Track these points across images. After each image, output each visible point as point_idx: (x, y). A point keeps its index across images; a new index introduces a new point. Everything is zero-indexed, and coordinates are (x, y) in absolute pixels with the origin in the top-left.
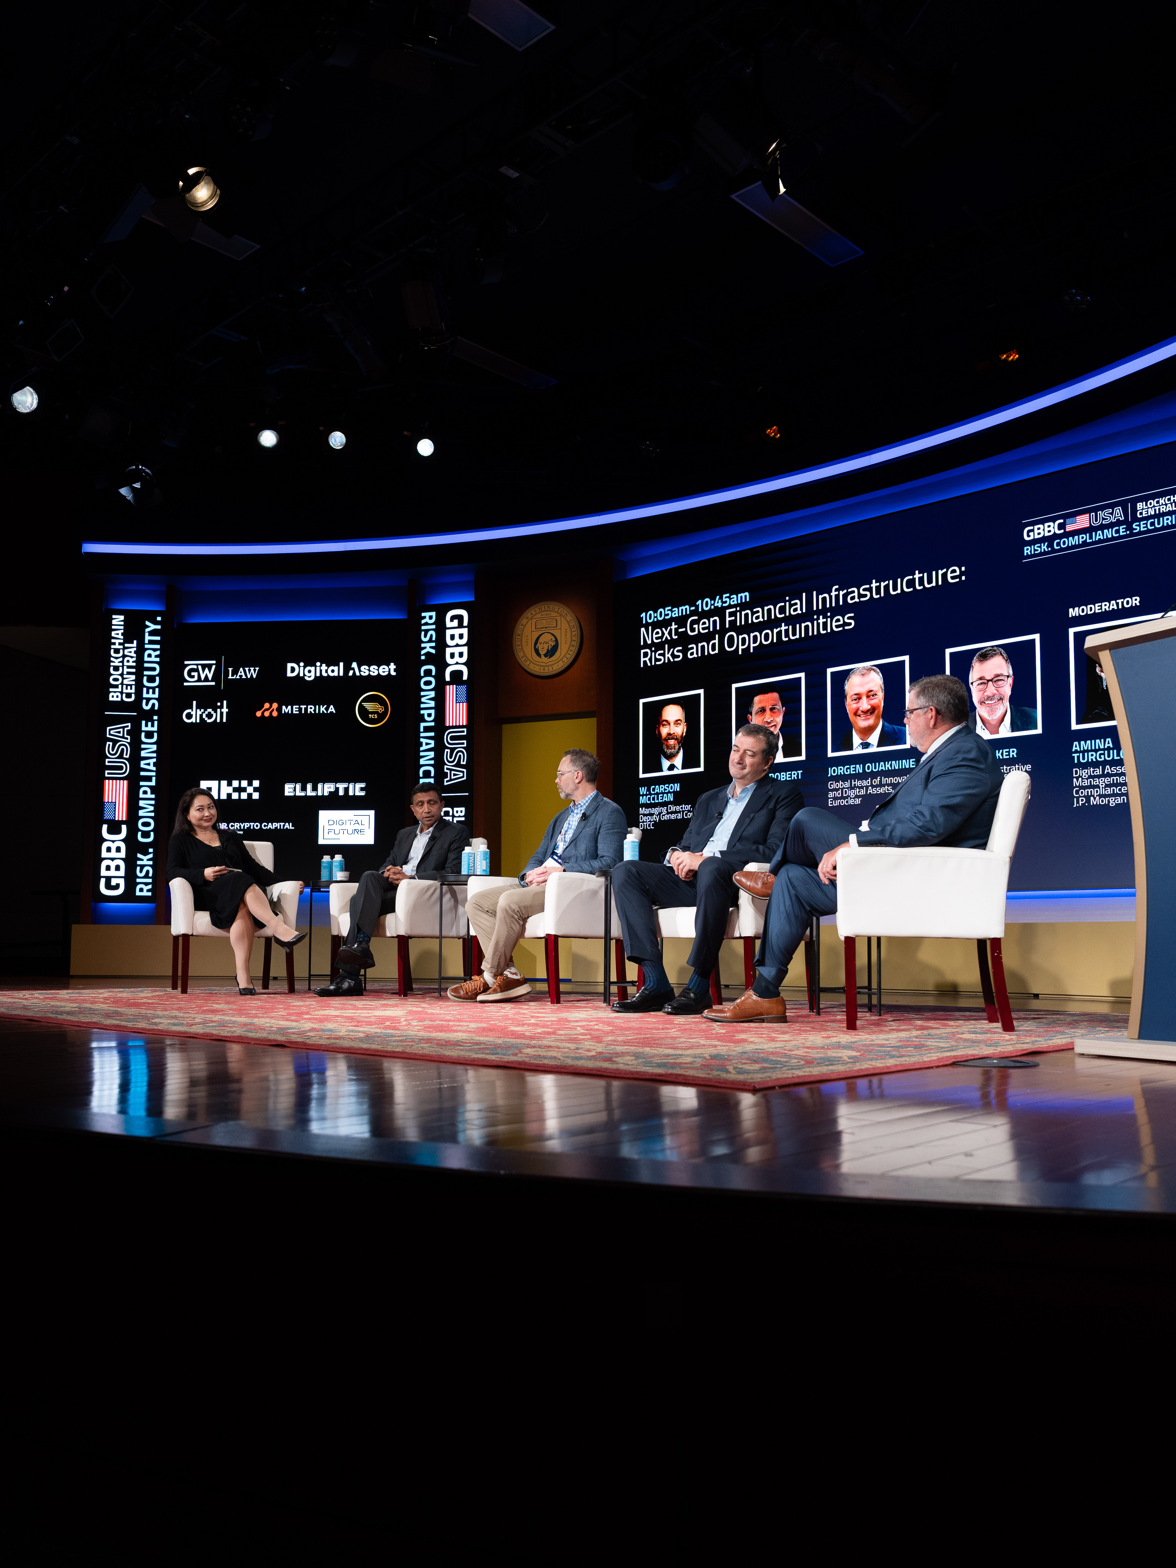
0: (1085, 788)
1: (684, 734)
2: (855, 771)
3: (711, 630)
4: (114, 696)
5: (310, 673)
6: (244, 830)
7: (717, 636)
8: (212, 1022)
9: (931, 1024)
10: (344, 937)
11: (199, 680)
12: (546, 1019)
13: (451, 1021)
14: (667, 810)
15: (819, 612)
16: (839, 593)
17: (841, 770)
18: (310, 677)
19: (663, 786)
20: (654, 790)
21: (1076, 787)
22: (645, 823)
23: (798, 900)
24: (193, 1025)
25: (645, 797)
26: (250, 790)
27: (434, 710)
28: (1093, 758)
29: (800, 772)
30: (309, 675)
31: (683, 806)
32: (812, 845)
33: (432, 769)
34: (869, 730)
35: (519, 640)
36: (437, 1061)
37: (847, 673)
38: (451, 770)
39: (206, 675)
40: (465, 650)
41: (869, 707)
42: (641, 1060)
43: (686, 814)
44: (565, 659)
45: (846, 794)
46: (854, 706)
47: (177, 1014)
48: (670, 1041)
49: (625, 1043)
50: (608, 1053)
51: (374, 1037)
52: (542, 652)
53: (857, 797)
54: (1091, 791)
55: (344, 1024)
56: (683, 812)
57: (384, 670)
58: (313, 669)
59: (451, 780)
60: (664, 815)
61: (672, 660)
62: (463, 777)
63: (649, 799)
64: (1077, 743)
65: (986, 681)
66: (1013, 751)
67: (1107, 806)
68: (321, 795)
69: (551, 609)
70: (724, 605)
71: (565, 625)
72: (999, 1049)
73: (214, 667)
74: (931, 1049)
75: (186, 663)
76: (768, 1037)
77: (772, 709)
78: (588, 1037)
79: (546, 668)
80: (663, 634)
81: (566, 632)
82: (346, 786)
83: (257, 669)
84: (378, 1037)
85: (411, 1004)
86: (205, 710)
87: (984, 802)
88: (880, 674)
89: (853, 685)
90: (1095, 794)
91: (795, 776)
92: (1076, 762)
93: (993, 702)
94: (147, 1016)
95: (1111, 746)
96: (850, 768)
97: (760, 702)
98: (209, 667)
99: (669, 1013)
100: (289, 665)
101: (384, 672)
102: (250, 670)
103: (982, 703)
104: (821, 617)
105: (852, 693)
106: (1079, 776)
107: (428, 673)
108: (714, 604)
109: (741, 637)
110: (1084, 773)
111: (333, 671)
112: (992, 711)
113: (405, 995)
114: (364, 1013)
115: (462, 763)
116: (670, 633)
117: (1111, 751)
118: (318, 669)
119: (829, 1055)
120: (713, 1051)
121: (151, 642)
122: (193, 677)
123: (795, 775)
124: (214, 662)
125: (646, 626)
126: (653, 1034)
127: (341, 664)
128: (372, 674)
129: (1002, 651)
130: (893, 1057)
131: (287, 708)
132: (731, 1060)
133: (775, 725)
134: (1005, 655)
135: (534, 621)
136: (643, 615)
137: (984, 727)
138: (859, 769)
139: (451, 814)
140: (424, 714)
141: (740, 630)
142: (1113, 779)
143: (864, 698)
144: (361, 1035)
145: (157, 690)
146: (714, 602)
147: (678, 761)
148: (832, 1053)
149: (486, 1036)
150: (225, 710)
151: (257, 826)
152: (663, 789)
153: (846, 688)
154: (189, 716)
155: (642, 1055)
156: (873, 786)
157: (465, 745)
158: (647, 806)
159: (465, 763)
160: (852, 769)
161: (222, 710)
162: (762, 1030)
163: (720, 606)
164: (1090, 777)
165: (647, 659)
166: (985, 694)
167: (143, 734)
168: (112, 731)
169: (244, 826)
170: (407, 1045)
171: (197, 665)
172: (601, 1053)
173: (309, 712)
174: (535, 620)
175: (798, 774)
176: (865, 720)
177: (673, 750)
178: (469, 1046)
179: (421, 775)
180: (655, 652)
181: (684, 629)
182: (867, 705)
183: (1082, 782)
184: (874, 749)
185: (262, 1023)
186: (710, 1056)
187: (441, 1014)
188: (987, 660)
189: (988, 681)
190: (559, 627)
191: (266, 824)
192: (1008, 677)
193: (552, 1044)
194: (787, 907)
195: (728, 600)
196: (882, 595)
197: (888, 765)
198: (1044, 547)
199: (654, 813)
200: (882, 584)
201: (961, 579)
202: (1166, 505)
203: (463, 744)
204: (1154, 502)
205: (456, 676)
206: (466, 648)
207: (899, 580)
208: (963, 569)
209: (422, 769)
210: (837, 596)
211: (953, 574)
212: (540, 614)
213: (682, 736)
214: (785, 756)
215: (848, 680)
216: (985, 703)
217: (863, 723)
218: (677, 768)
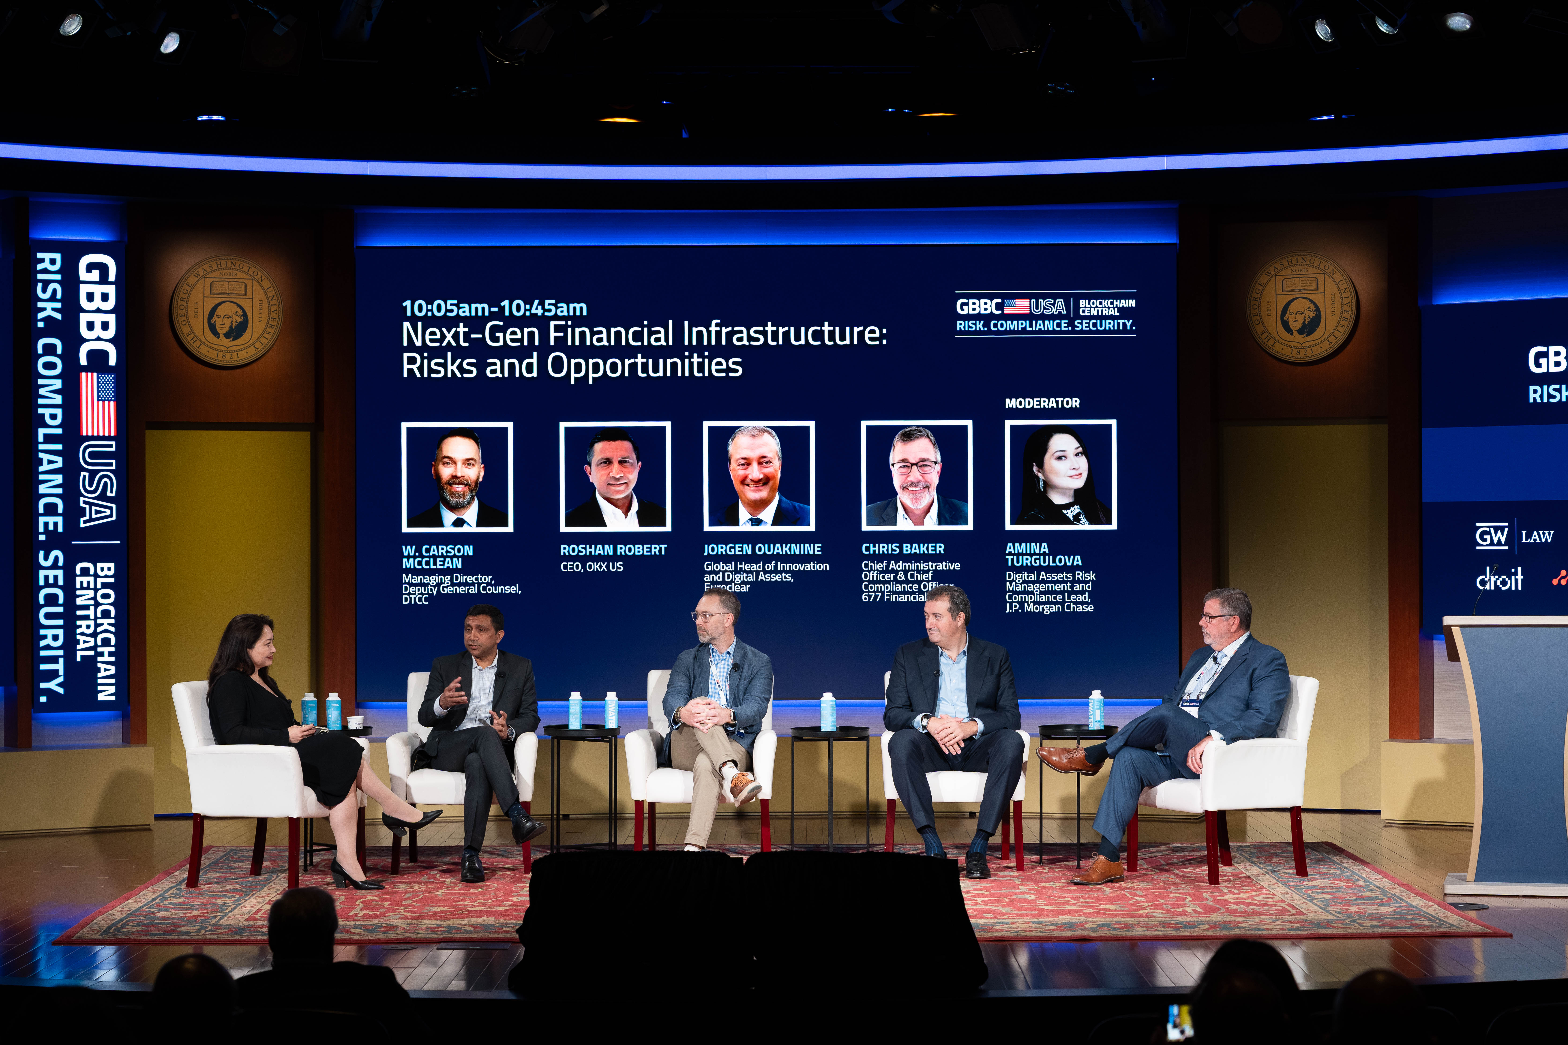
0: (1018, 593)
1: (481, 480)
2: (742, 551)
3: (526, 343)
7: (535, 354)
14: (451, 580)
15: (691, 349)
16: (721, 329)
17: (722, 549)
19: (444, 547)
20: (428, 551)
21: (1009, 591)
22: (413, 596)
25: (411, 560)
27: (61, 410)
28: (1028, 562)
29: (663, 546)
31: (479, 576)
33: (59, 502)
34: (762, 504)
35: (182, 307)
37: (732, 431)
38: (91, 505)
40: (111, 319)
41: (762, 476)
43: (484, 589)
44: (258, 345)
45: (729, 578)
46: (741, 472)
52: (222, 330)
53: (744, 583)
54: (1025, 597)
56: (479, 584)
59: (91, 520)
60: (447, 587)
61: (459, 375)
62: (111, 516)
63: (420, 563)
64: (1011, 544)
65: (909, 465)
66: (940, 547)
67: (1041, 614)
69: (237, 267)
70: (547, 314)
71: (259, 295)
77: (621, 462)
79: (228, 356)
80: (443, 337)
81: (261, 305)
88: (777, 438)
89: (740, 447)
90: (1030, 601)
91: (657, 551)
92: (1010, 564)
93: (917, 489)
95: (1047, 552)
96: (734, 548)
97: (603, 450)
103: (904, 488)
104: (695, 355)
105: (738, 457)
106: (1013, 581)
107: (50, 350)
108: (530, 310)
109: (573, 361)
110: (1018, 577)
112: (916, 499)
115: (109, 494)
116: (456, 336)
117: (1047, 557)
123: (655, 549)
125: (414, 320)
129: (930, 433)
133: (626, 483)
134: (933, 439)
135: (208, 281)
136: (408, 303)
137: (906, 516)
138: (748, 549)
139: (92, 572)
140: (43, 415)
141: (572, 352)
142: (1048, 587)
143: (755, 465)
146: (531, 307)
147: (471, 514)
152: (444, 552)
153: (730, 448)
156: (765, 572)
157: (114, 467)
158: (414, 572)
159: (113, 495)
160: (737, 549)
163: (540, 314)
164: (1024, 582)
165: (415, 367)
166: (909, 479)
174: (212, 280)
175: (661, 548)
176: (754, 491)
177: (461, 499)
179: (41, 510)
180: (430, 359)
181: (480, 336)
182: (758, 474)
183: (1016, 586)
184: (767, 527)
188: (911, 440)
189: (913, 464)
190: (249, 295)
192: (936, 463)
195: (553, 308)
196: (781, 343)
197: (786, 549)
198: (980, 326)
199: (429, 584)
200: (780, 328)
201: (881, 342)
202: (1109, 308)
203: (111, 464)
204: (1097, 303)
205: (98, 359)
206: (113, 316)
207: (803, 329)
208: (884, 331)
209: (42, 502)
210: (718, 334)
211: (872, 334)
212: (218, 272)
213: (476, 482)
214: (641, 524)
215: (733, 440)
216: (908, 489)
217: (752, 494)
218: (468, 524)
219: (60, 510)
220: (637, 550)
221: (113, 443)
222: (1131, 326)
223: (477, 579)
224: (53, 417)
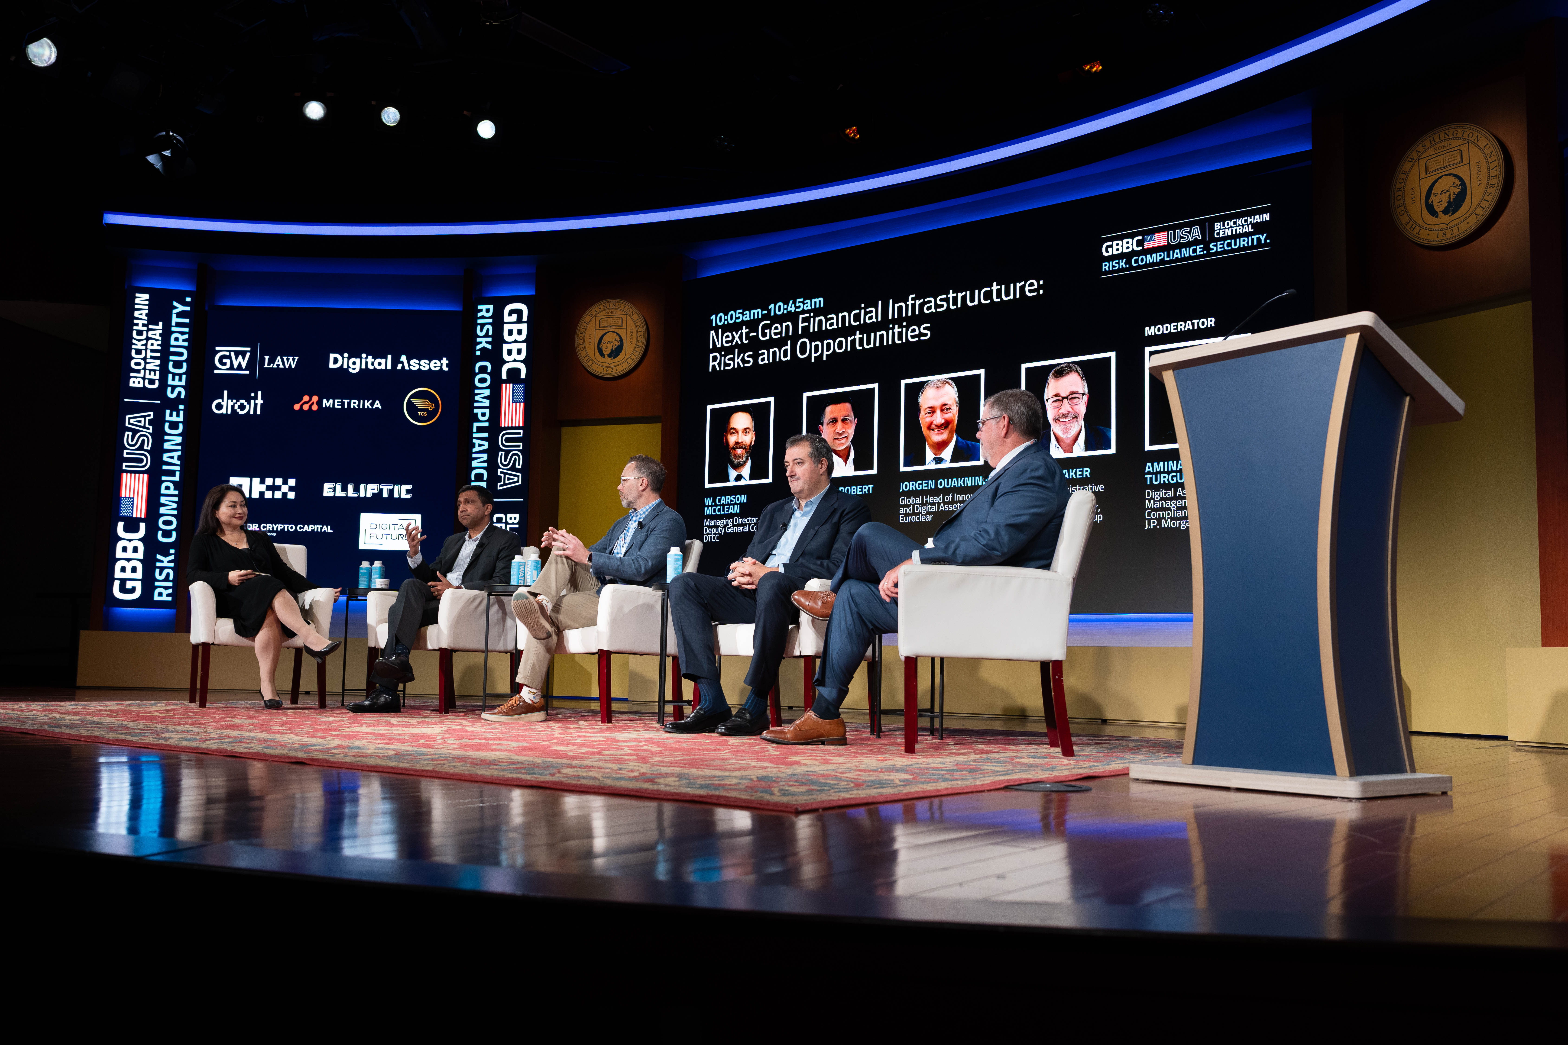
0: (1156, 510)
1: (753, 444)
2: (927, 486)
3: (783, 335)
4: (135, 382)
5: (355, 365)
6: (277, 532)
7: (789, 342)
8: (229, 737)
9: (992, 748)
10: (381, 649)
11: (232, 368)
12: (593, 739)
13: (492, 740)
14: (733, 522)
15: (894, 321)
16: (915, 302)
17: (913, 486)
18: (354, 369)
19: (729, 497)
20: (720, 500)
21: (1148, 508)
22: (710, 536)
23: (860, 618)
24: (206, 740)
25: (710, 508)
26: (285, 488)
27: (488, 410)
28: (1166, 480)
29: (871, 486)
30: (353, 367)
31: (750, 518)
32: (875, 561)
33: (485, 472)
34: (943, 445)
35: (581, 338)
36: (469, 781)
37: (921, 386)
38: (505, 474)
39: (240, 363)
40: (523, 347)
41: (943, 421)
42: (684, 781)
44: (630, 361)
45: (917, 510)
46: (928, 420)
47: (191, 729)
48: (719, 762)
49: (671, 764)
50: (651, 774)
51: (404, 755)
52: (606, 352)
53: (928, 513)
54: (1163, 514)
55: (375, 741)
56: (750, 524)
57: (435, 365)
58: (358, 361)
59: (505, 484)
60: (730, 528)
61: (742, 366)
62: (518, 481)
63: (715, 510)
64: (1150, 464)
65: (1061, 398)
66: (1087, 471)
67: (1179, 529)
68: (363, 496)
69: (617, 307)
70: (797, 310)
71: (631, 325)
72: (1055, 774)
73: (248, 354)
74: (986, 773)
75: (217, 348)
76: (822, 759)
77: (844, 420)
78: (635, 757)
79: (610, 369)
80: (733, 338)
81: (632, 332)
82: (391, 487)
83: (297, 358)
84: (409, 755)
85: (451, 722)
86: (238, 401)
87: (1050, 521)
88: (955, 387)
89: (928, 399)
90: (1167, 517)
91: (866, 490)
92: (1148, 483)
93: (1067, 420)
94: (157, 730)
96: (922, 484)
97: (832, 412)
98: (243, 354)
99: (723, 734)
100: (332, 356)
101: (435, 367)
102: (288, 360)
103: (1057, 420)
104: (897, 326)
105: (926, 407)
106: (1151, 498)
107: (483, 369)
108: (787, 309)
109: (813, 344)
110: (1156, 495)
111: (380, 364)
112: (1066, 430)
113: (447, 712)
114: (398, 731)
115: (517, 467)
116: (741, 337)
118: (364, 361)
119: (881, 778)
120: (762, 773)
121: (178, 325)
122: (225, 364)
123: (866, 489)
124: (249, 349)
125: (716, 329)
126: (703, 755)
127: (389, 357)
128: (422, 368)
129: (1078, 368)
130: (945, 780)
131: (328, 402)
132: (778, 782)
133: (846, 437)
134: (1081, 372)
135: (598, 319)
136: (713, 317)
137: (1058, 445)
138: (932, 484)
139: (504, 521)
140: (477, 414)
141: (813, 337)
143: (938, 412)
144: (391, 753)
145: (184, 377)
146: (787, 307)
147: (746, 471)
148: (884, 776)
149: (526, 755)
150: (259, 402)
151: (292, 528)
152: (729, 501)
153: (920, 400)
154: (219, 406)
155: (687, 776)
156: (945, 503)
157: (521, 448)
158: (712, 517)
159: (520, 467)
160: (924, 485)
161: (256, 402)
162: (817, 752)
163: (793, 311)
164: (1162, 499)
165: (716, 363)
166: (1060, 411)
167: (167, 425)
168: (130, 420)
169: (277, 528)
170: (439, 764)
171: (230, 351)
172: (644, 774)
173: (352, 407)
174: (600, 317)
175: (869, 488)
176: (938, 434)
177: (740, 460)
178: (505, 766)
180: (725, 356)
181: (755, 334)
182: (940, 419)
183: (1154, 504)
184: (946, 465)
185: (285, 739)
186: (757, 777)
187: (481, 733)
188: (1062, 376)
189: (1064, 398)
190: (624, 326)
191: (302, 526)
192: (1083, 394)
193: (594, 764)
194: (848, 624)
195: (801, 305)
196: (959, 306)
197: (961, 482)
198: (1122, 264)
199: (719, 526)
200: (959, 294)
201: (1038, 293)
202: (1243, 226)
203: (519, 446)
204: (1231, 223)
205: (514, 374)
206: (525, 344)
207: (977, 291)
208: (1041, 282)
209: (474, 473)
210: (913, 306)
211: (1031, 287)
212: (604, 312)
213: (750, 446)
214: (856, 470)
215: (922, 393)
216: (1059, 421)
217: (936, 437)
218: (744, 478)
219: (485, 478)
220: (852, 490)
221: (521, 431)
222: (1265, 240)
223: (748, 521)
224: (483, 415)
